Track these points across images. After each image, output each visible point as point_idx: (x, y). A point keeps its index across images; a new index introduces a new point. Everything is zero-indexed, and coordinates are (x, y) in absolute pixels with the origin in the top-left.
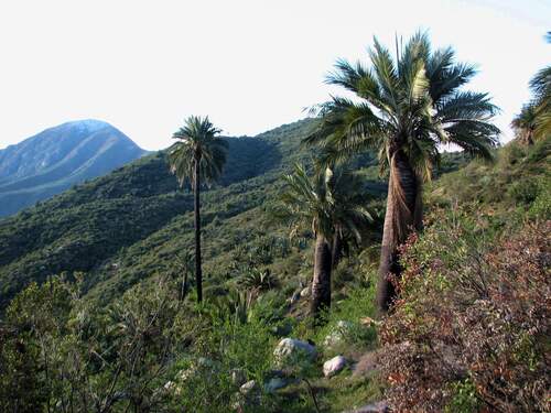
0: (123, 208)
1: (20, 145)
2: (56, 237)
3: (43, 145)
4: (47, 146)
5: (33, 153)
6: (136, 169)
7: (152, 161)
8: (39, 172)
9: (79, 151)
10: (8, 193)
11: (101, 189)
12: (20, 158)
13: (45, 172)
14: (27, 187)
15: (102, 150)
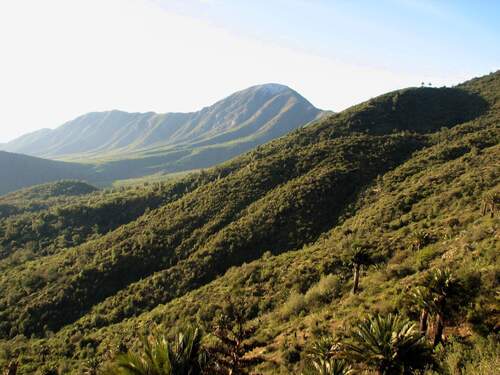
0: (363, 144)
1: (213, 106)
2: (309, 168)
3: (232, 105)
4: (236, 107)
5: (225, 114)
6: (353, 115)
7: (367, 108)
8: (230, 130)
9: (264, 111)
10: (207, 147)
11: (322, 133)
12: (213, 117)
13: (234, 130)
14: (221, 142)
15: (284, 110)
